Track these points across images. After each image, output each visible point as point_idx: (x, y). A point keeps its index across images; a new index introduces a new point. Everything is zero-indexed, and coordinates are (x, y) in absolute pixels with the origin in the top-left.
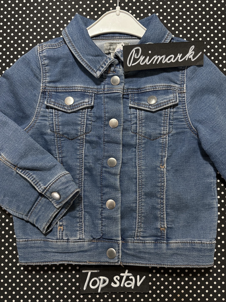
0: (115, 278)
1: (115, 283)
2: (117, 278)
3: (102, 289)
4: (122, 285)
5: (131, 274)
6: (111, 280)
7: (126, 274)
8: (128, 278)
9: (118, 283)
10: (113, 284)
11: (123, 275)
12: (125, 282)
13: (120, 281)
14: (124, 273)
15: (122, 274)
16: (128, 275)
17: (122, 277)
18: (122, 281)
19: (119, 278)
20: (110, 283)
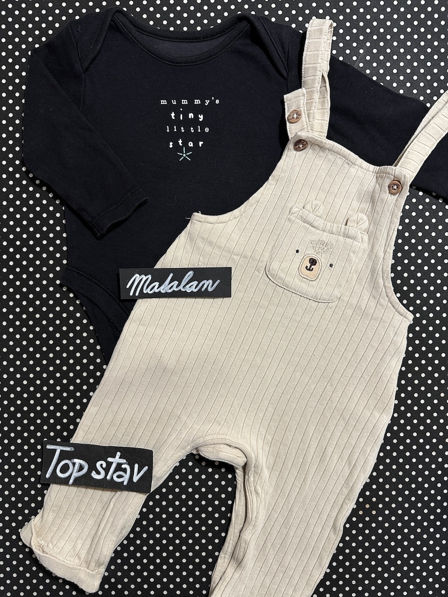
0: (98, 464)
1: (98, 473)
2: (101, 465)
3: (76, 479)
4: (108, 477)
5: (125, 461)
6: (92, 467)
7: (116, 460)
8: (119, 467)
9: (103, 472)
10: (94, 475)
11: (111, 461)
12: (114, 472)
13: (107, 470)
14: (114, 457)
15: (110, 459)
16: (120, 462)
17: (109, 464)
18: (110, 471)
19: (104, 465)
20: (89, 471)
